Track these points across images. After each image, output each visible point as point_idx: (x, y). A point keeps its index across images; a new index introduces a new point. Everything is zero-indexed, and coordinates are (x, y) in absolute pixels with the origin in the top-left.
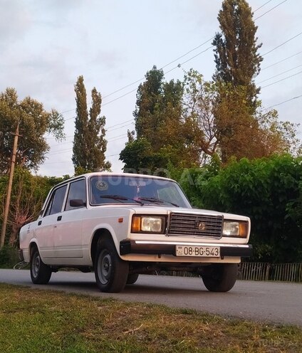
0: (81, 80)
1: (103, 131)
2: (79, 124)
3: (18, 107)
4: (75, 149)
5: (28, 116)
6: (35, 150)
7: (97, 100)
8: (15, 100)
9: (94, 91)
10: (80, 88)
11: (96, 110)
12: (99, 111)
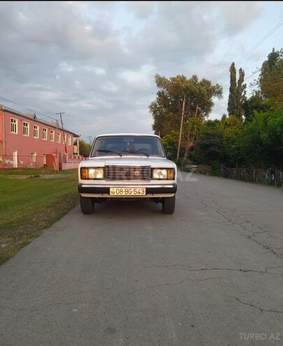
0: (233, 64)
1: (245, 92)
2: (231, 90)
3: (198, 84)
4: (229, 104)
5: (203, 89)
6: (207, 106)
7: (242, 74)
8: (197, 81)
9: (241, 70)
10: (233, 69)
11: (241, 80)
12: (243, 81)
